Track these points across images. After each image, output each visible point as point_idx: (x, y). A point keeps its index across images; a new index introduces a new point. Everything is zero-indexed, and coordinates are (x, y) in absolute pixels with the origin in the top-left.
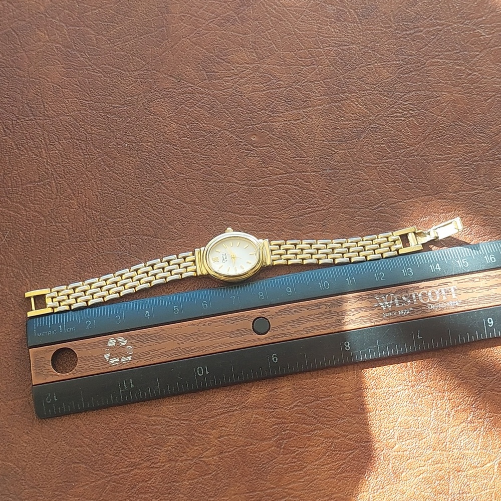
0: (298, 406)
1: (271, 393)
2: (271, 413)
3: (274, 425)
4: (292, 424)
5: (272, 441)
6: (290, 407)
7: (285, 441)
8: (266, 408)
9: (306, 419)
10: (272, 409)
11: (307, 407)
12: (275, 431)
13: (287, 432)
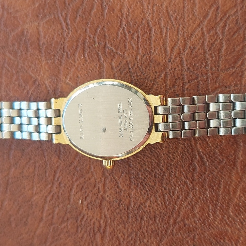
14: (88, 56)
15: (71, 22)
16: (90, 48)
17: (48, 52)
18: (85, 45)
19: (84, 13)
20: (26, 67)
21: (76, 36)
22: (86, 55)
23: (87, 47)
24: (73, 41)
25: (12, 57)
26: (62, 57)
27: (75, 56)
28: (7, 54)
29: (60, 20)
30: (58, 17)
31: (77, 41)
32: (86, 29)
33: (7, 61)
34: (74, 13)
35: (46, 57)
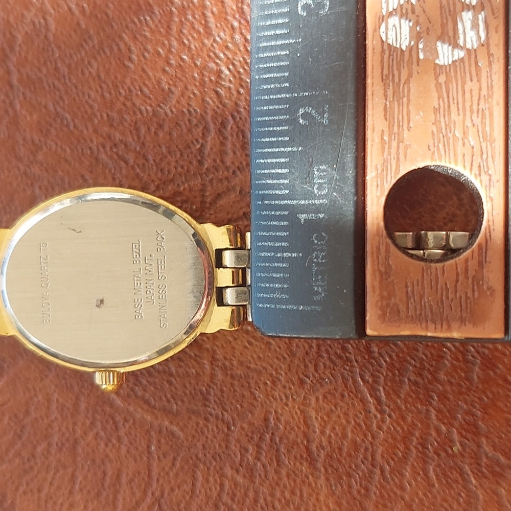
0: (375, 382)
1: (319, 465)
2: (385, 478)
3: (426, 474)
4: (433, 414)
5: (480, 493)
6: (373, 409)
7: (487, 448)
8: (367, 490)
9: (421, 364)
10: (371, 472)
11: (380, 354)
12: (445, 475)
13: (456, 437)
14: (437, 476)
15: (388, 394)
16: (438, 455)
17: (331, 466)
18: (427, 449)
19: (420, 375)
20: (277, 504)
21: (403, 429)
22: (432, 473)
23: (431, 454)
24: (395, 439)
25: (240, 479)
26: (369, 477)
27: (402, 475)
28: (228, 471)
29: (358, 391)
30: (355, 382)
31: (406, 439)
32: (427, 411)
33: (227, 487)
34: (394, 374)
35: (327, 479)
